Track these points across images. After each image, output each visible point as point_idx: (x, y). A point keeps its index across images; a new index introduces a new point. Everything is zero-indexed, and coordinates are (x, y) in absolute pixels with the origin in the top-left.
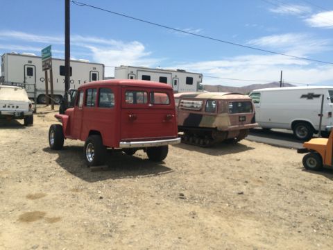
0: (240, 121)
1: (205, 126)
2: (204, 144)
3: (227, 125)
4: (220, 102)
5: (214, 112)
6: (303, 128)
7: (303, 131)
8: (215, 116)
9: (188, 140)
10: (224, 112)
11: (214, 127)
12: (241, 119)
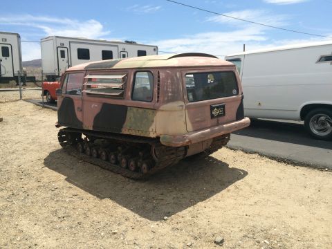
0: (212, 116)
1: (133, 133)
2: (138, 169)
3: (183, 130)
4: (162, 75)
5: (150, 99)
6: (323, 118)
7: (323, 124)
8: (155, 110)
9: (108, 160)
10: (173, 99)
11: (152, 135)
12: (215, 112)
